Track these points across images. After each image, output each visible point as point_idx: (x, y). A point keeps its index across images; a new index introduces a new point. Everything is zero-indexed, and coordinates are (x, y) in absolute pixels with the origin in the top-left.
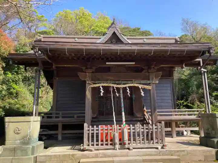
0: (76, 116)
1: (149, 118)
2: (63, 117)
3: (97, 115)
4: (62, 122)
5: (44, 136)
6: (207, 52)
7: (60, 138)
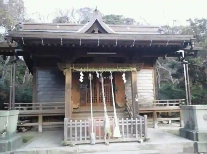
0: (56, 107)
1: (130, 108)
2: (44, 109)
3: (79, 106)
4: (42, 114)
5: (24, 128)
6: (189, 44)
7: (40, 129)
